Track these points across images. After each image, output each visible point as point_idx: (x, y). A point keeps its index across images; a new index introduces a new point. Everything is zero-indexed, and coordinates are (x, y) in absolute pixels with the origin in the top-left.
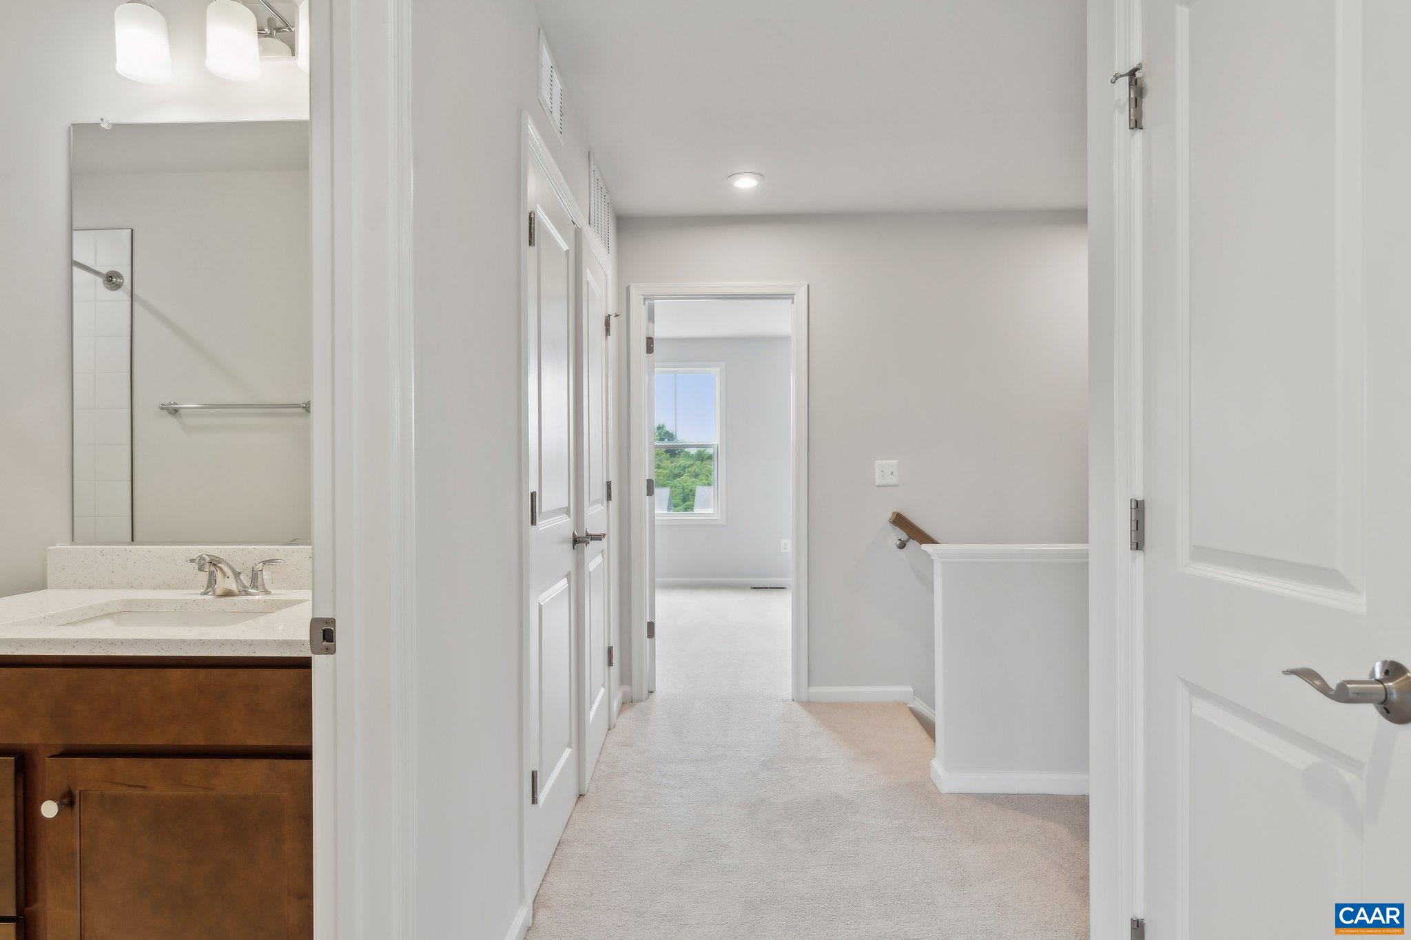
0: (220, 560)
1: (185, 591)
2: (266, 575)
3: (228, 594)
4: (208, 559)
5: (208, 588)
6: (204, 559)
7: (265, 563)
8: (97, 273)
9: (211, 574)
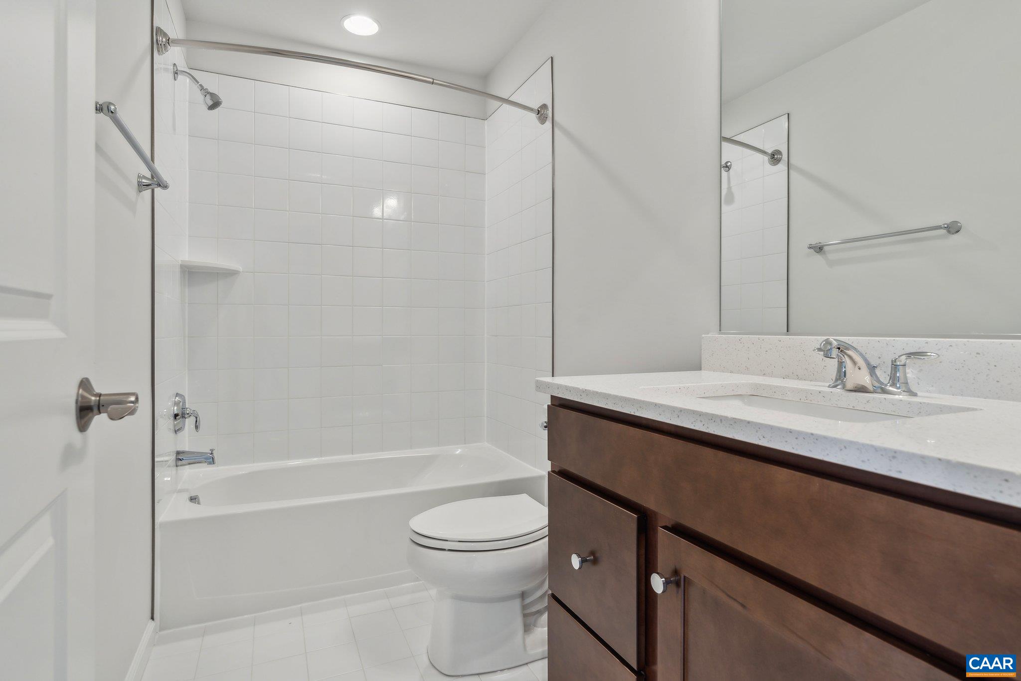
0: (849, 347)
1: (813, 383)
2: (911, 373)
3: (861, 389)
4: (835, 343)
5: (837, 380)
6: (831, 344)
7: (909, 355)
8: (763, 152)
9: (841, 364)
